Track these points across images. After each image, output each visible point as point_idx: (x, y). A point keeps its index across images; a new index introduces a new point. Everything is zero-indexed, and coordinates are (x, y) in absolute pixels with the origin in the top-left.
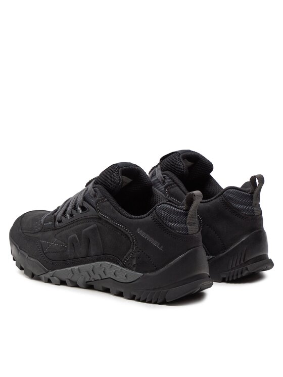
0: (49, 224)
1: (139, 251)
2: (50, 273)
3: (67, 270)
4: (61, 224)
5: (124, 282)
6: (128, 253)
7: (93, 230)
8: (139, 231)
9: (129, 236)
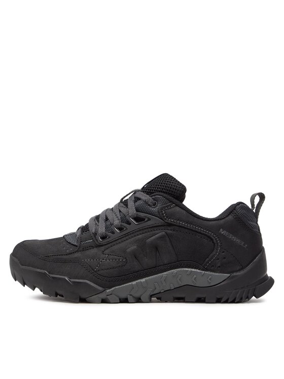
0: (90, 242)
1: (223, 252)
2: (108, 291)
3: (132, 284)
4: (106, 241)
5: (207, 286)
6: (212, 255)
7: (162, 238)
8: (222, 232)
9: (213, 238)
